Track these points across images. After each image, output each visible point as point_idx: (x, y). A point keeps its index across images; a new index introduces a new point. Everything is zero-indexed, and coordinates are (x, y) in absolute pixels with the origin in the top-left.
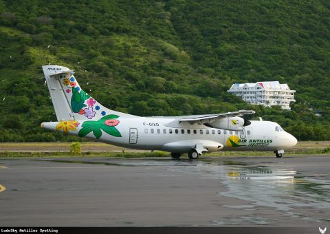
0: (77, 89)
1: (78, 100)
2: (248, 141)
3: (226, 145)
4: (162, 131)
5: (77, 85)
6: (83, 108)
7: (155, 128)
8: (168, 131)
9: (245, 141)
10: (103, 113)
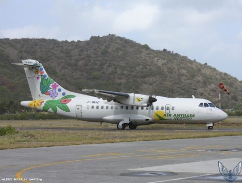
0: (45, 76)
1: (45, 84)
2: (172, 115)
3: (153, 118)
4: (100, 107)
5: (45, 73)
6: (49, 91)
7: (95, 105)
8: (105, 107)
9: (170, 115)
10: (64, 94)
